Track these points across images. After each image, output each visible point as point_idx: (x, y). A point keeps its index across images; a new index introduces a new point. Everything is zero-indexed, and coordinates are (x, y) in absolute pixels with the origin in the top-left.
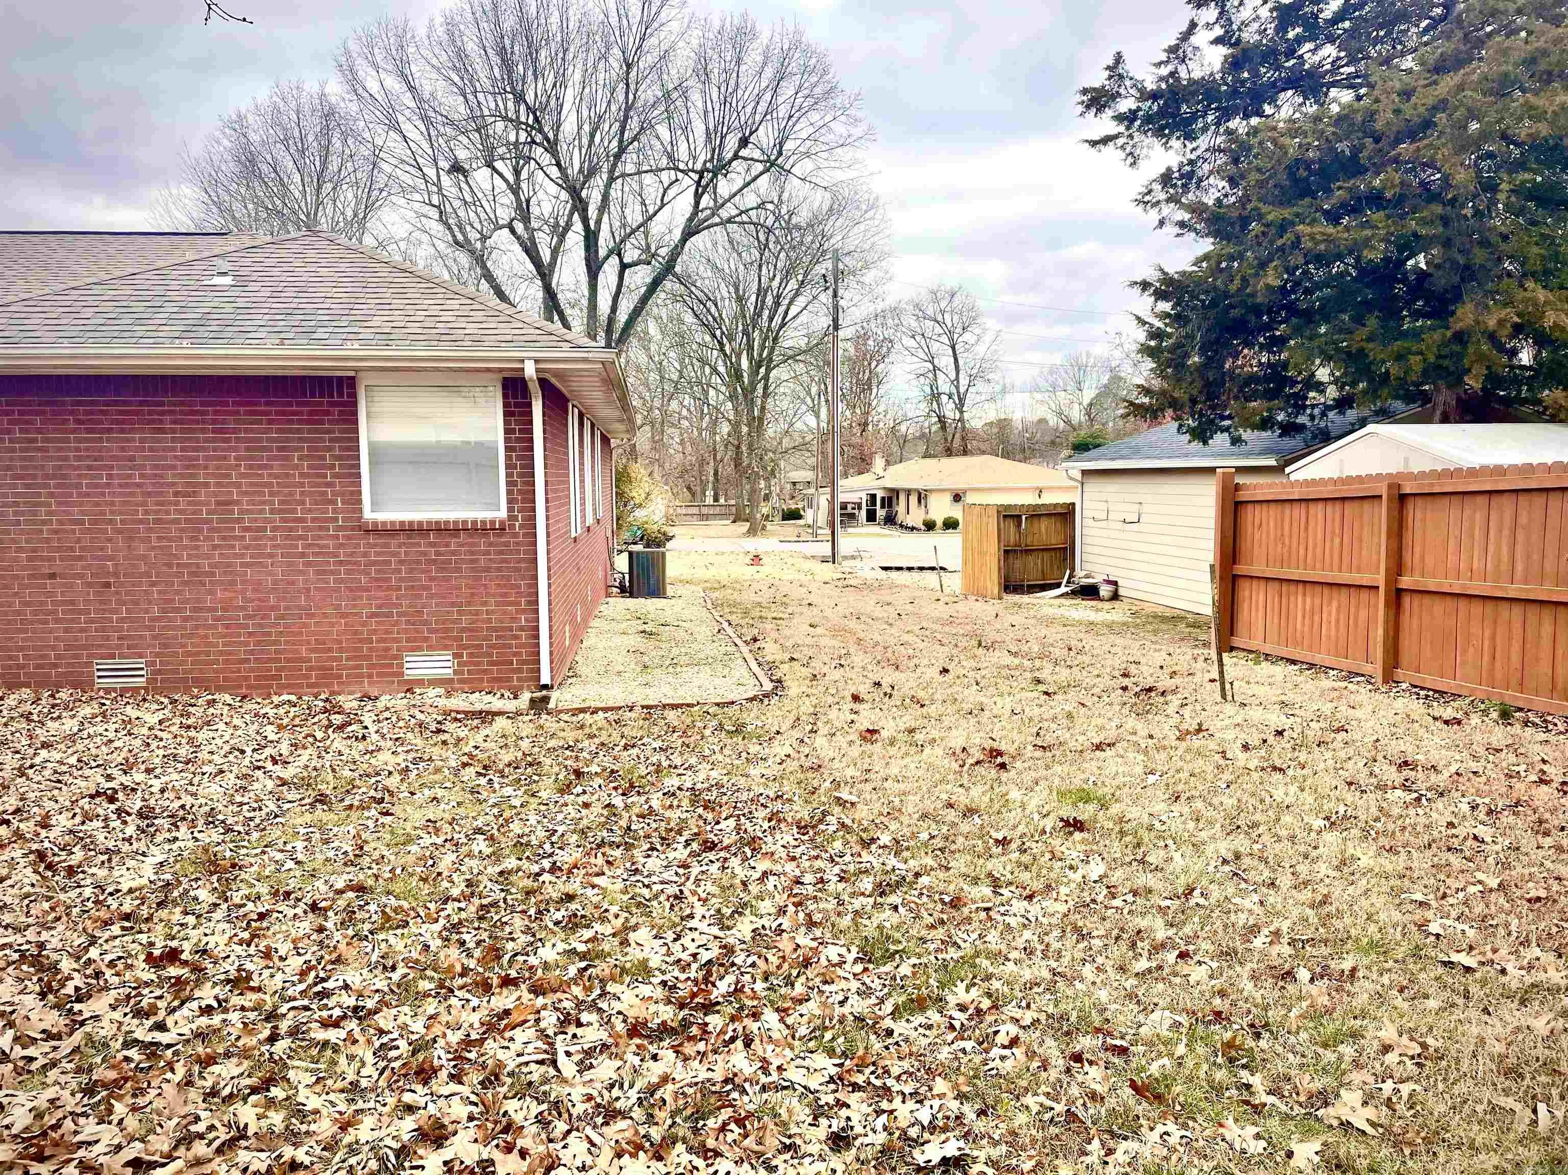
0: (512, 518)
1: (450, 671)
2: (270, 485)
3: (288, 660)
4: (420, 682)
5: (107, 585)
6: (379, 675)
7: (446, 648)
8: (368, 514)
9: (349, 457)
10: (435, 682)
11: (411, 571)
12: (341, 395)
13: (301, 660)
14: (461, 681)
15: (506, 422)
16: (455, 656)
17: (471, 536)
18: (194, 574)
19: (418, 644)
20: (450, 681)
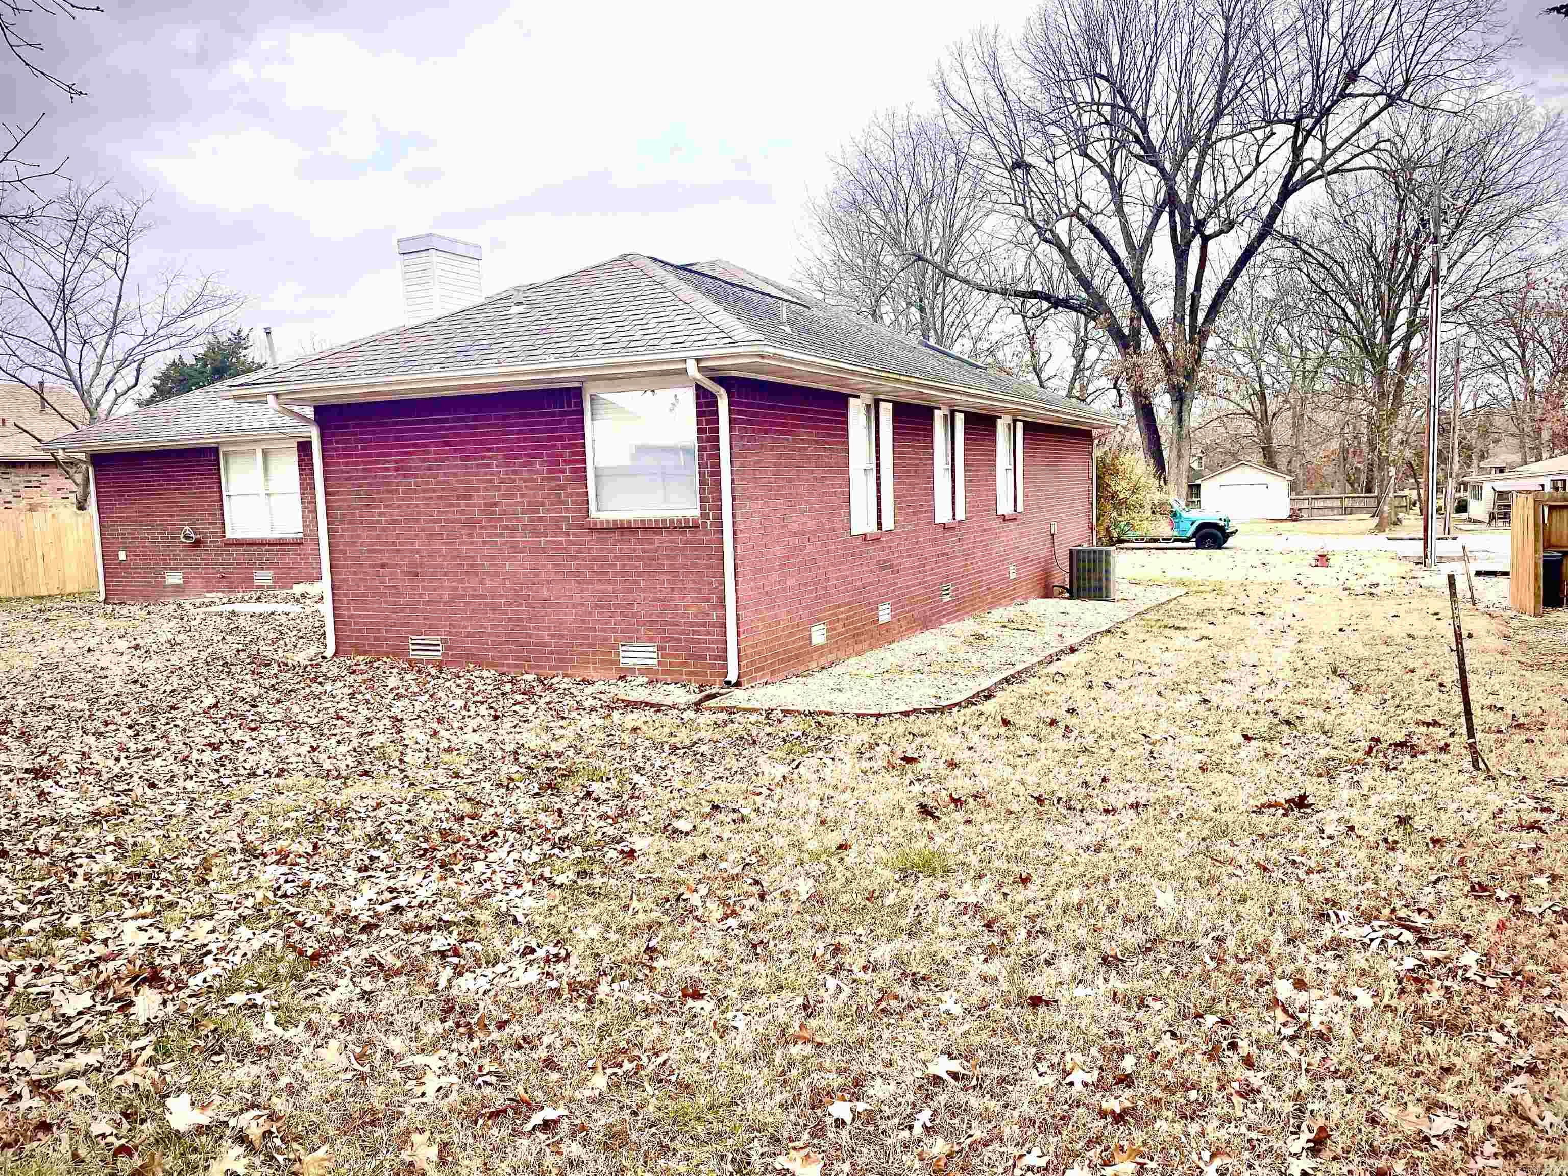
0: (704, 516)
1: (655, 662)
2: (521, 488)
3: (536, 644)
4: (632, 671)
5: (417, 574)
6: (602, 662)
7: (651, 640)
8: (593, 513)
9: (577, 461)
10: (643, 671)
11: (623, 566)
12: (569, 406)
13: (546, 645)
14: (665, 672)
15: (699, 423)
16: (660, 648)
17: (670, 533)
18: (471, 566)
19: (631, 636)
20: (656, 671)
